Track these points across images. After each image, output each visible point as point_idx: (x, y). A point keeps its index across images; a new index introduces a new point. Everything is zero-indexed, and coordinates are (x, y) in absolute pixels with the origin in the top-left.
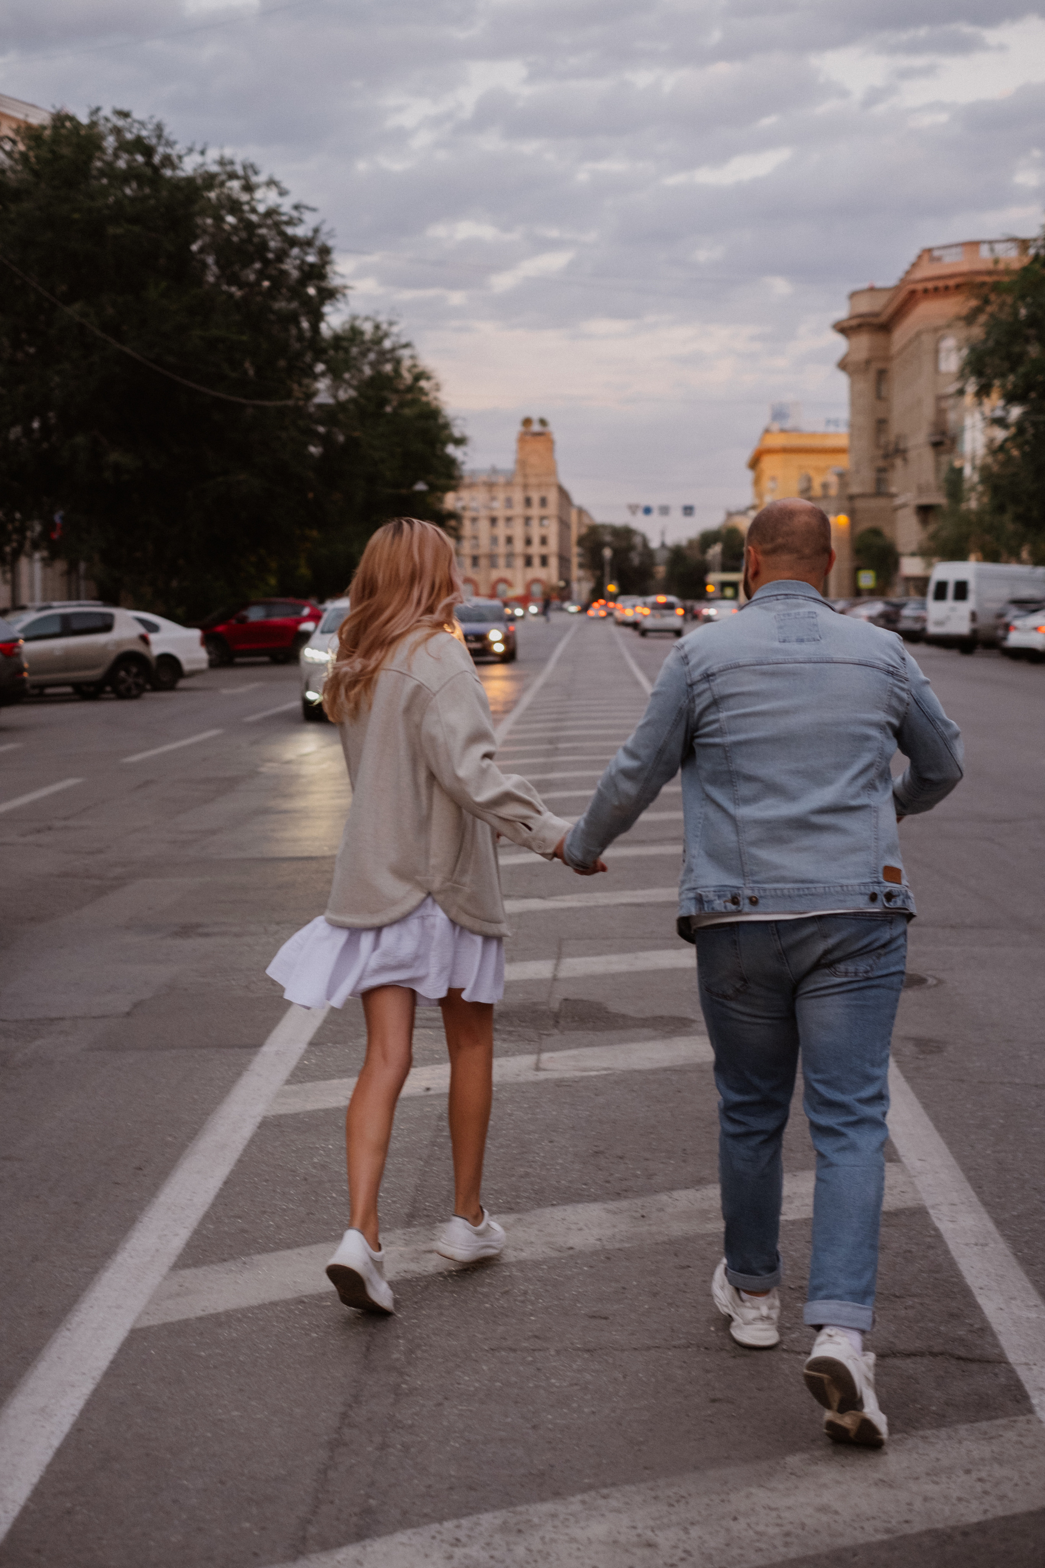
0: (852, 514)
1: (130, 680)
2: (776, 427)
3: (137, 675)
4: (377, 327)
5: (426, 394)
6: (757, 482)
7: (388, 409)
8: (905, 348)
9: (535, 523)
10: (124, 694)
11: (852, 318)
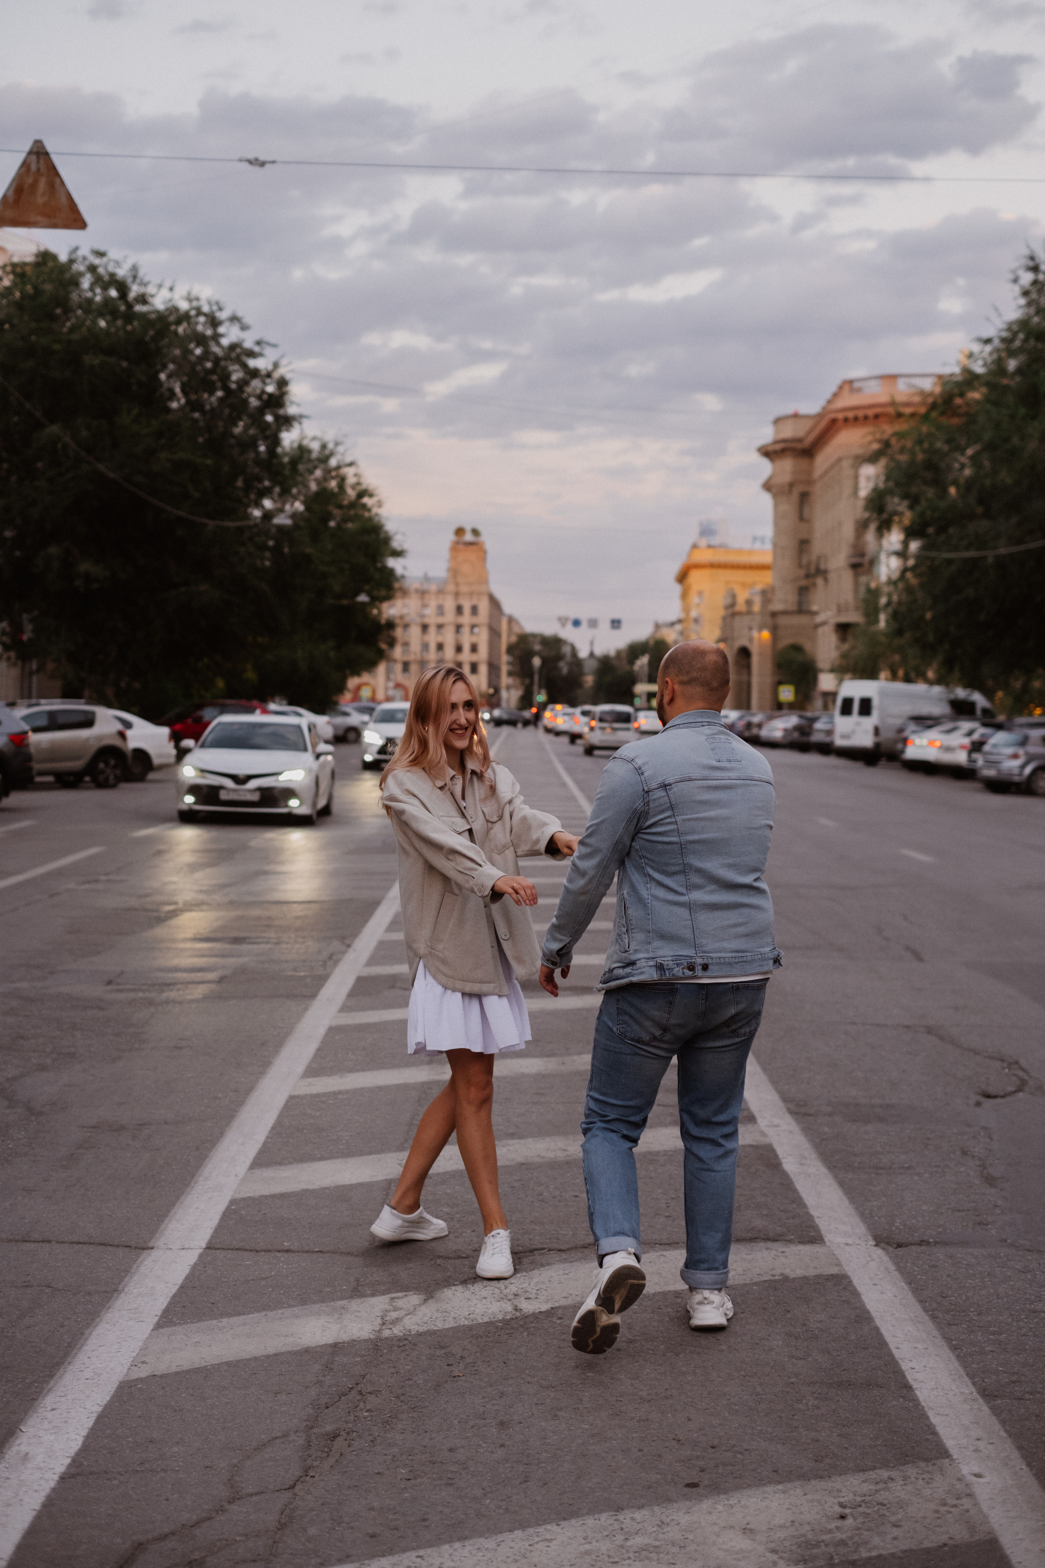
0: (775, 630)
1: (109, 771)
2: (703, 543)
3: (115, 767)
4: (324, 446)
5: (369, 510)
6: (684, 595)
7: (332, 524)
8: (826, 472)
9: (466, 630)
10: (102, 784)
11: (776, 442)
